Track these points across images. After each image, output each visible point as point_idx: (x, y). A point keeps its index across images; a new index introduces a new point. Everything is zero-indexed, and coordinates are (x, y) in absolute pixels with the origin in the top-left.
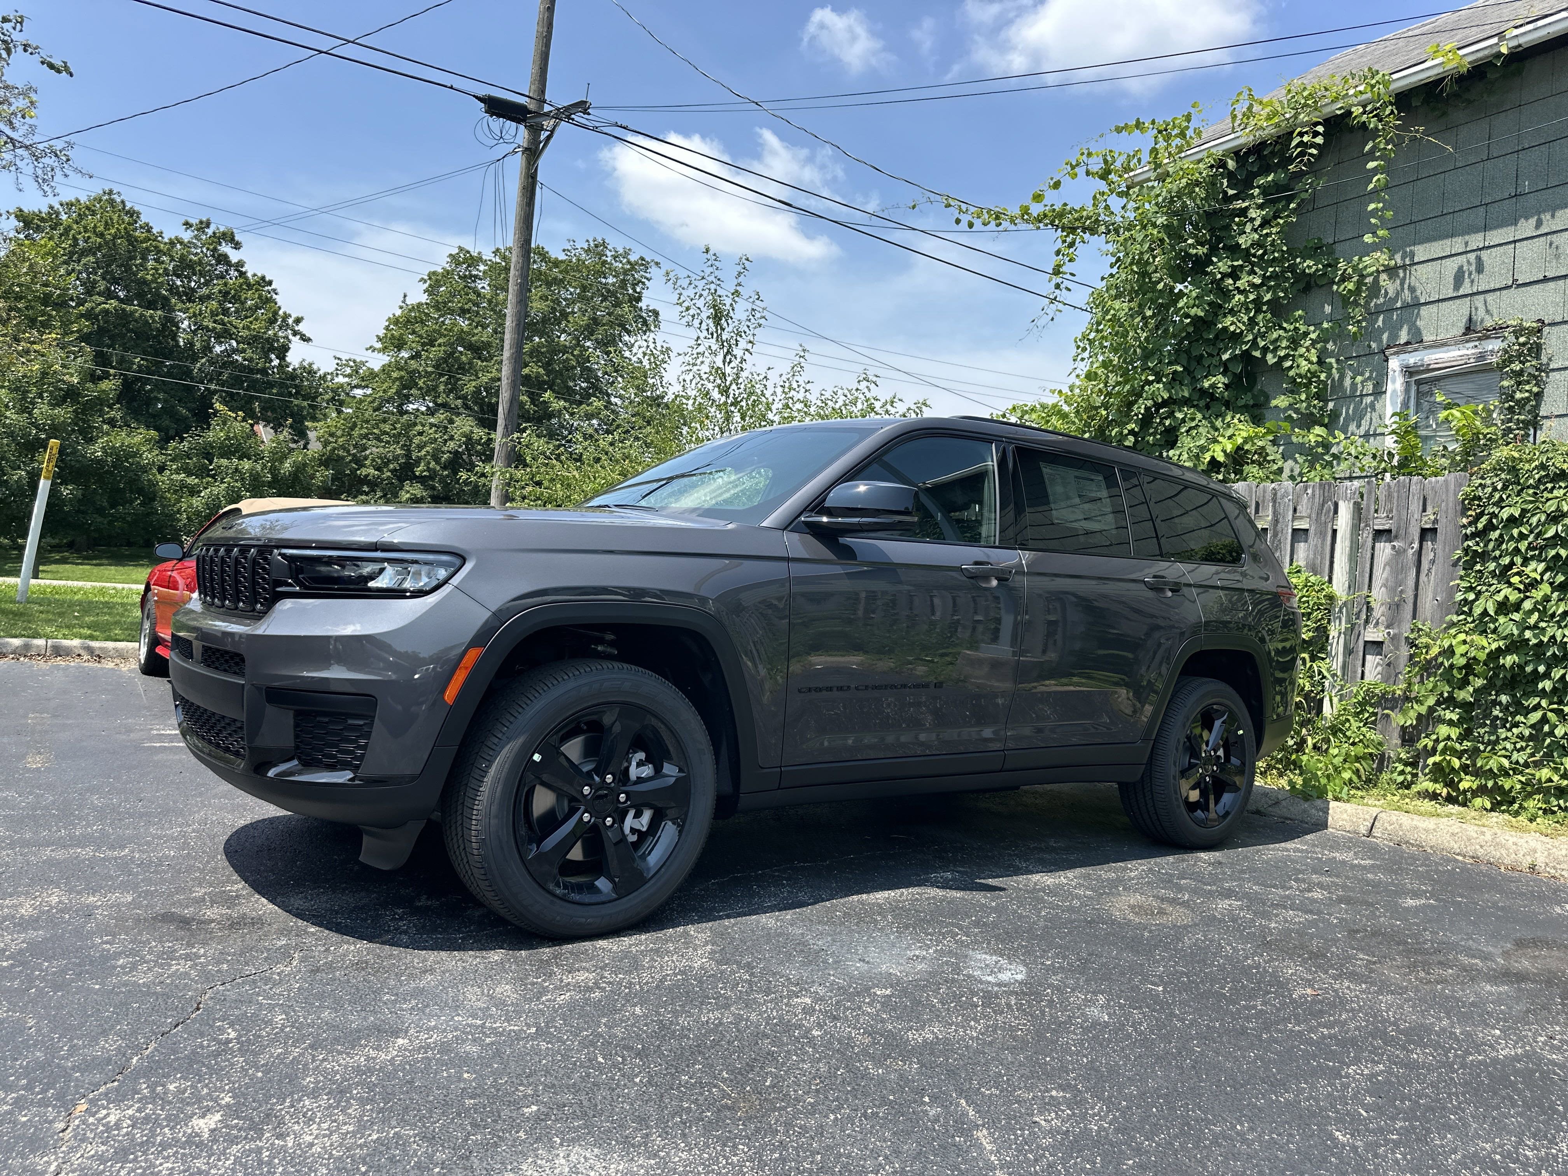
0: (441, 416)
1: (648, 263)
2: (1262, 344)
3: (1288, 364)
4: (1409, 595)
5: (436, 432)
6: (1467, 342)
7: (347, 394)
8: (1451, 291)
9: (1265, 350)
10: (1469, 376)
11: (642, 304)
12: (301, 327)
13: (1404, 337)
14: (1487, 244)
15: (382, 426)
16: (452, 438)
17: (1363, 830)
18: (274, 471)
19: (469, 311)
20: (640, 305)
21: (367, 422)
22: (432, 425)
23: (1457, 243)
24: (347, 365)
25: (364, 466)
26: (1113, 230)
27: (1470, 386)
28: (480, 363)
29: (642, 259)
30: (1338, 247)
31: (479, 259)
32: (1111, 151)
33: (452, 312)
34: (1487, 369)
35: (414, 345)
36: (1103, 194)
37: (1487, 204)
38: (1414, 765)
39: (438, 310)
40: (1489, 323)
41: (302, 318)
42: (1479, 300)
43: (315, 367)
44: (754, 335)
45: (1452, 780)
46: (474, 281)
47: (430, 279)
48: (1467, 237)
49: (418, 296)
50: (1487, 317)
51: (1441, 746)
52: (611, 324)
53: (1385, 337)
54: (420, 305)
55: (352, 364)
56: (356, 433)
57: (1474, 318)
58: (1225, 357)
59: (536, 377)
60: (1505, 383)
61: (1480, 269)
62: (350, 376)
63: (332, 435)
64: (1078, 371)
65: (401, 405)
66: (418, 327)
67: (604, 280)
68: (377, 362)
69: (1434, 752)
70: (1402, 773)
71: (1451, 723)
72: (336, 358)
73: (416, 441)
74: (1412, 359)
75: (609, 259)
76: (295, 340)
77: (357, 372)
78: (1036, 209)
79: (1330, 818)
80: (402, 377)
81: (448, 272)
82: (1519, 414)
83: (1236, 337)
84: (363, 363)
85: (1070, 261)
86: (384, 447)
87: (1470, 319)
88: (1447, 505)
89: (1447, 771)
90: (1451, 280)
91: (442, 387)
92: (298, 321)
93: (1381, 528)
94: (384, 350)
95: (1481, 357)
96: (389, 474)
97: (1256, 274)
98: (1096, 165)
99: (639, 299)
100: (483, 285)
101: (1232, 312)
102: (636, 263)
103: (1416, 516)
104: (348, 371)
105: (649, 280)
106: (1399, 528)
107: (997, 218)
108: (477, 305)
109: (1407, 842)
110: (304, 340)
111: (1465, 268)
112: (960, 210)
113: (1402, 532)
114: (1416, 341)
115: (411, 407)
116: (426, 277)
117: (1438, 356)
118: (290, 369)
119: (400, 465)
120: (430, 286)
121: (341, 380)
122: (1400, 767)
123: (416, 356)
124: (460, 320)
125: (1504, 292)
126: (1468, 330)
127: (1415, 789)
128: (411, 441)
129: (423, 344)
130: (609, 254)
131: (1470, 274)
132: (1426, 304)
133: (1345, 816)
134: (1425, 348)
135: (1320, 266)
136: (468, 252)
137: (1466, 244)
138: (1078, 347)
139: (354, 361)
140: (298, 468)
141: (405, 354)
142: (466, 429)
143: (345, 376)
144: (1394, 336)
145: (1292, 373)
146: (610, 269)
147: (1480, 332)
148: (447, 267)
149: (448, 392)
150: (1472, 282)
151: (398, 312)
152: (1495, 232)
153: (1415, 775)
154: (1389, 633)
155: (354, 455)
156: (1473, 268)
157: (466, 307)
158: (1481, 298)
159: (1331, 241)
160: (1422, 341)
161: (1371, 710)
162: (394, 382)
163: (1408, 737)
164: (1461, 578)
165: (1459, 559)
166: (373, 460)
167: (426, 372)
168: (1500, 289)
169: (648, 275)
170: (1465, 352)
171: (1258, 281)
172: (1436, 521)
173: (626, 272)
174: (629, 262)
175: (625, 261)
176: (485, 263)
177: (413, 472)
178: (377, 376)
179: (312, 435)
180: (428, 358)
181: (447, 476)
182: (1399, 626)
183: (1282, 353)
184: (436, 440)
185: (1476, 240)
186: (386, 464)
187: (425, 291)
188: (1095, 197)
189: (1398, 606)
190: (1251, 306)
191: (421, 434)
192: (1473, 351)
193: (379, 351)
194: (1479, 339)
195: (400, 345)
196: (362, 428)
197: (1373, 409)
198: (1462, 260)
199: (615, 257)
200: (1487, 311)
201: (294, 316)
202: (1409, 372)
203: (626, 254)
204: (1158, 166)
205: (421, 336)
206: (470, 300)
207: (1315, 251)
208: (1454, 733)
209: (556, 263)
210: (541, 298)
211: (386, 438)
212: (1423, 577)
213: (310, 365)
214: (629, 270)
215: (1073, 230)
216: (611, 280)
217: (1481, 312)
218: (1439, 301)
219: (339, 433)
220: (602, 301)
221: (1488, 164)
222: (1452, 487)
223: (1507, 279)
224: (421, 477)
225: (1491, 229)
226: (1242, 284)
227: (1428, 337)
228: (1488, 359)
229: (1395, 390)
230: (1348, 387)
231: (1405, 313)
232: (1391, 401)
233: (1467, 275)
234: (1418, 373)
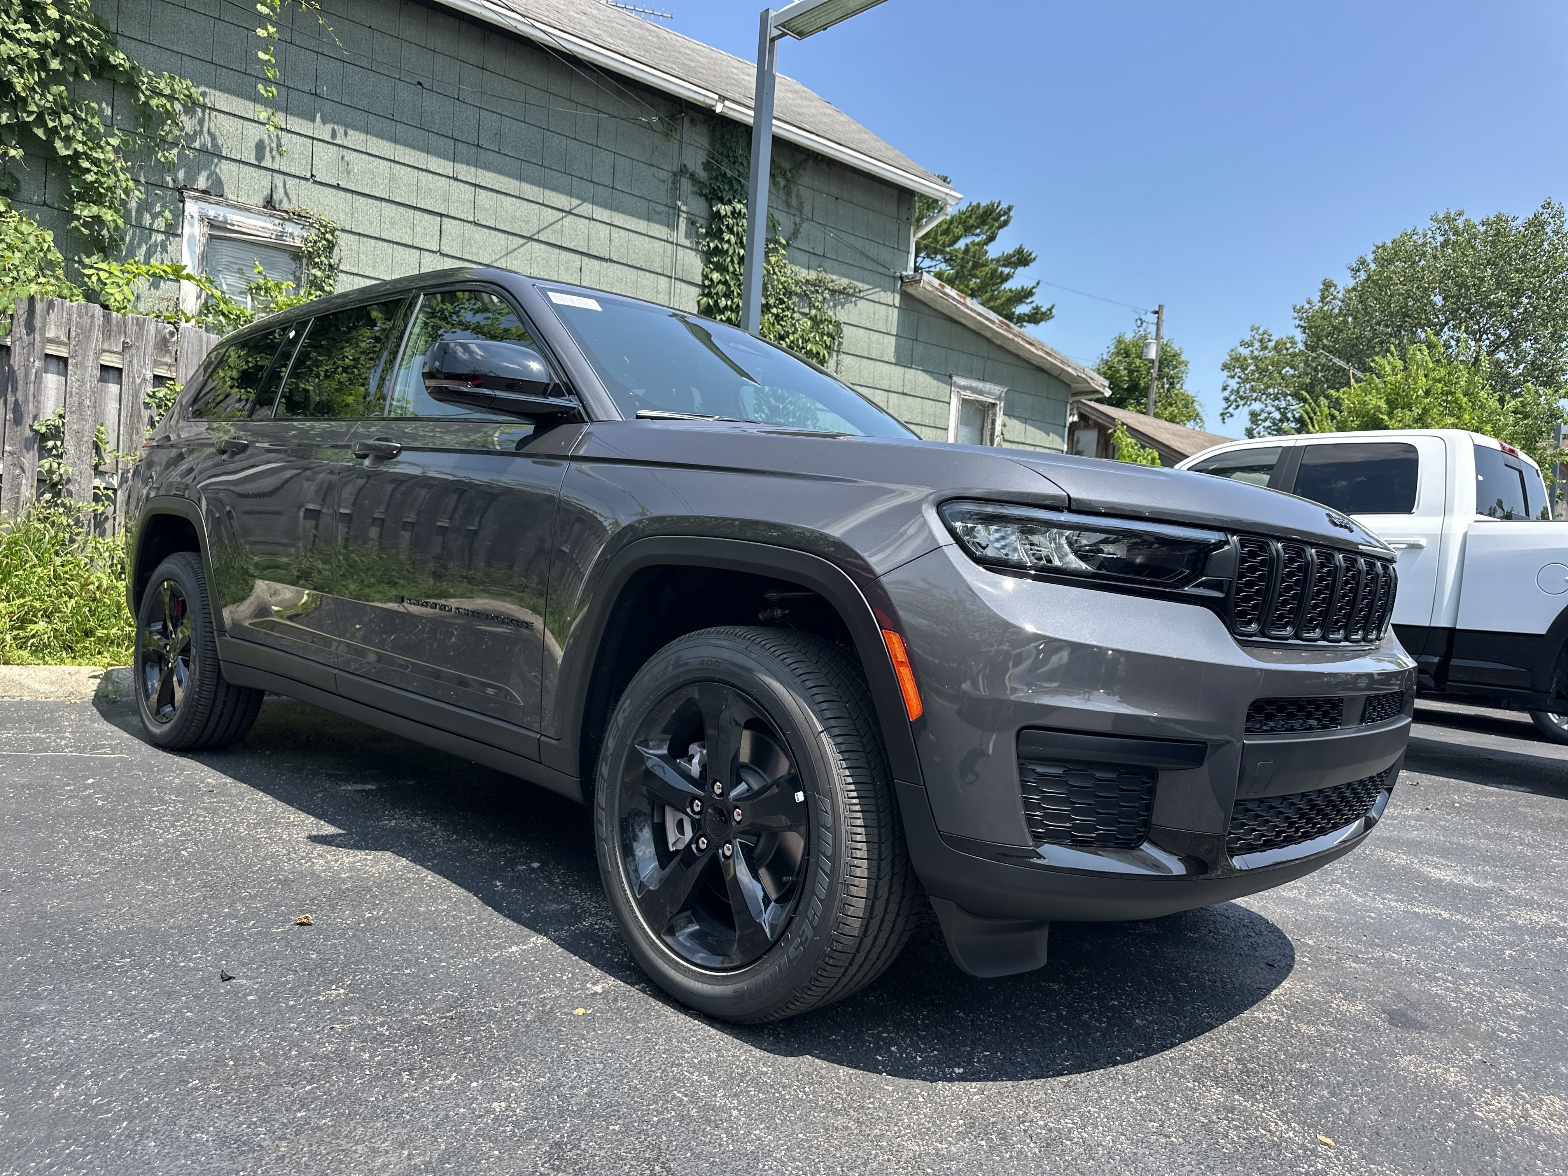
2: (50, 124)
6: (269, 216)
8: (252, 157)
9: (53, 133)
10: (267, 250)
13: (202, 182)
14: (288, 128)
37: (288, 89)
40: (288, 205)
42: (279, 179)
50: (286, 200)
53: (181, 174)
57: (274, 195)
61: (280, 149)
74: (212, 211)
87: (271, 195)
90: (253, 147)
95: (281, 236)
111: (267, 141)
114: (217, 193)
117: (239, 219)
125: (302, 182)
126: (270, 203)
131: (271, 150)
132: (226, 158)
134: (227, 205)
144: (192, 177)
147: (280, 211)
150: (273, 158)
152: (296, 120)
156: (274, 145)
158: (281, 177)
159: (114, 29)
160: (223, 196)
168: (298, 177)
170: (269, 226)
183: (75, 146)
185: (277, 119)
192: (275, 228)
194: (282, 219)
197: (164, 249)
198: (263, 131)
200: (286, 194)
202: (209, 223)
217: (281, 191)
218: (240, 161)
221: (291, 48)
223: (305, 170)
225: (294, 115)
227: (230, 195)
228: (289, 241)
229: (192, 237)
230: (134, 213)
231: (203, 157)
232: (189, 248)
233: (268, 149)
234: (219, 228)
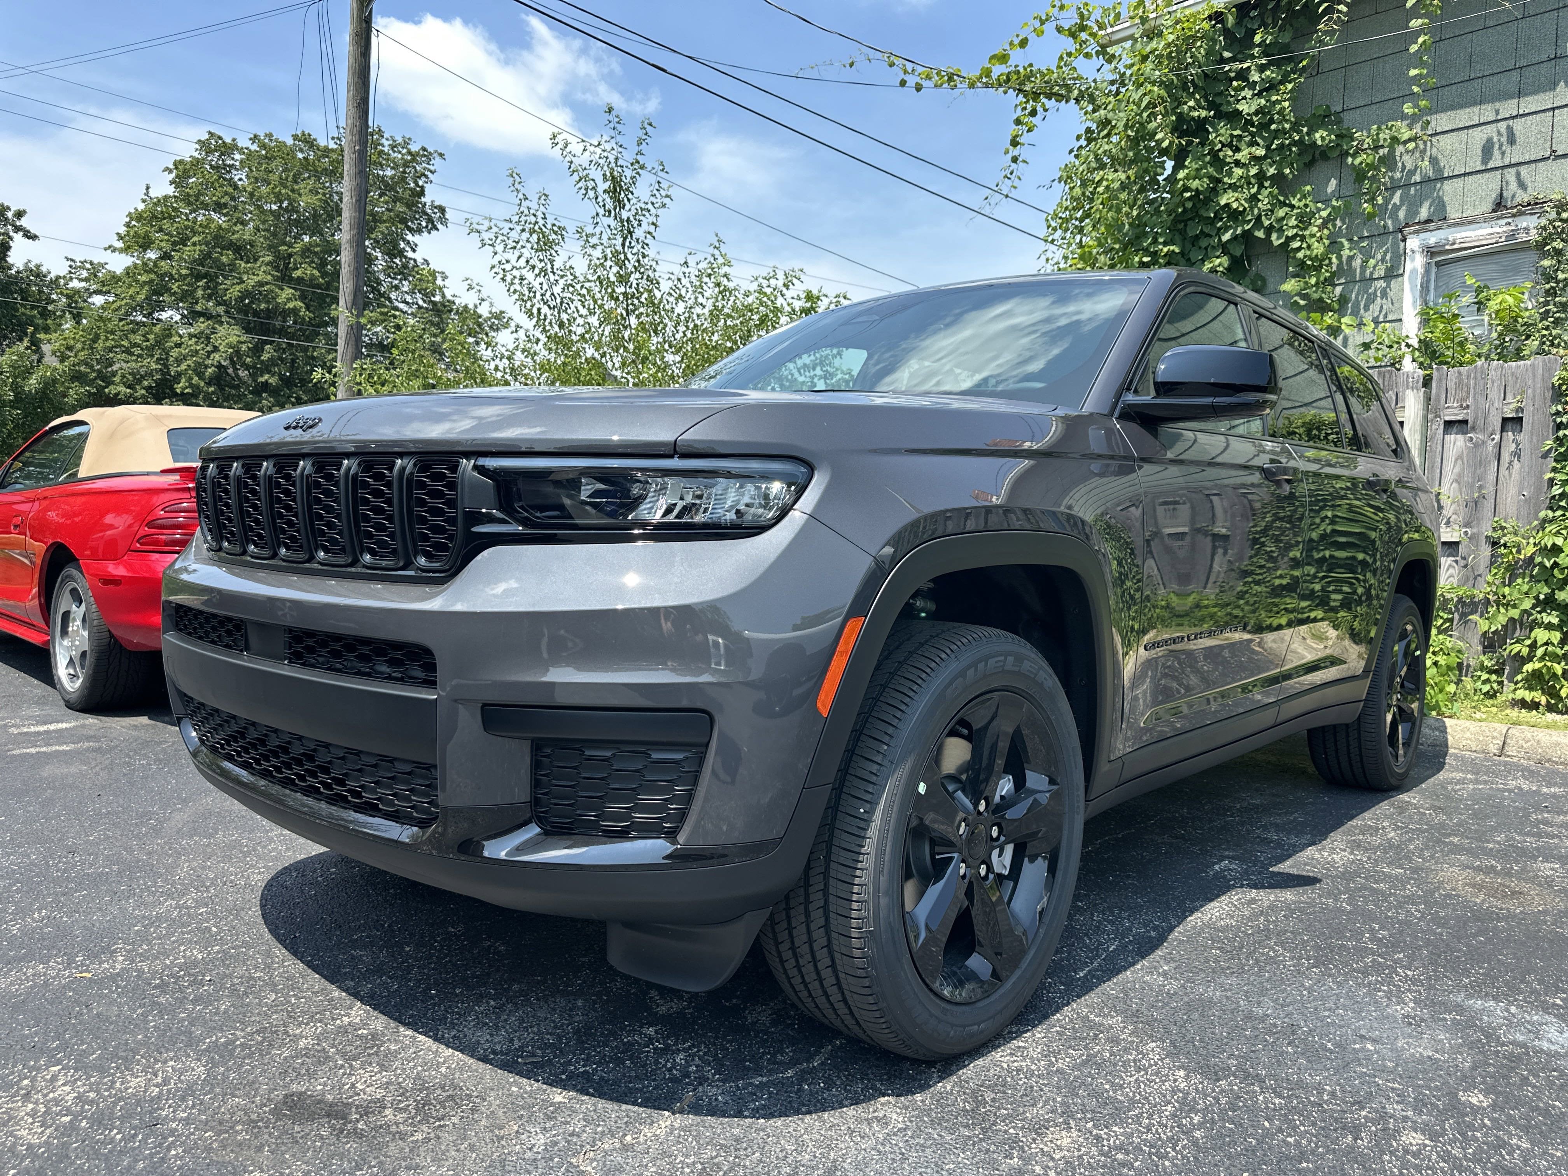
0: (201, 325)
1: (430, 153)
2: (1267, 223)
3: (1296, 244)
4: (1489, 490)
5: (196, 343)
6: (1498, 218)
7: (85, 301)
8: (1479, 163)
9: (1269, 230)
10: (1496, 256)
11: (427, 199)
12: (23, 222)
13: (1424, 213)
14: (1521, 112)
15: (131, 337)
16: (216, 349)
17: (1494, 749)
18: (16, 388)
19: (225, 205)
20: (423, 199)
21: (112, 333)
22: (191, 336)
23: (1487, 112)
24: (83, 268)
25: (113, 383)
26: (1087, 96)
27: (1494, 267)
28: (243, 265)
29: (424, 149)
30: (1346, 116)
31: (233, 147)
32: (1086, 4)
33: (206, 207)
34: (1524, 247)
35: (163, 244)
36: (1069, 55)
37: (1521, 68)
38: (1499, 672)
39: (189, 204)
40: (1522, 197)
41: (25, 212)
42: (1510, 175)
43: (44, 269)
44: (657, 216)
45: (1553, 686)
46: (229, 172)
47: (176, 168)
48: (1497, 105)
49: (164, 188)
50: (1520, 192)
51: (1540, 652)
52: (391, 220)
53: (1402, 214)
54: (166, 198)
55: (88, 266)
56: (100, 345)
57: (1505, 194)
58: (1226, 237)
59: (311, 280)
60: (1546, 263)
61: (1512, 141)
62: (86, 280)
63: (70, 348)
64: (1049, 255)
65: (150, 314)
66: (166, 225)
67: (381, 173)
68: (119, 263)
69: (1530, 658)
70: (1488, 681)
71: (1549, 627)
72: (67, 259)
73: (175, 353)
74: (1432, 238)
75: (386, 149)
76: (18, 237)
77: (95, 276)
78: (998, 70)
79: (1449, 737)
80: (151, 281)
81: (198, 161)
82: (1561, 295)
83: (1236, 216)
84: (103, 265)
85: (1028, 131)
86: (136, 361)
87: (1501, 195)
88: (1534, 391)
89: (1547, 677)
90: (1480, 152)
91: (200, 293)
92: (20, 214)
93: (1453, 418)
94: (126, 250)
95: (1512, 236)
96: (143, 392)
97: (1258, 145)
98: (1069, 20)
99: (422, 193)
100: (240, 177)
101: (1234, 187)
102: (418, 154)
103: (1496, 405)
104: (85, 274)
105: (432, 172)
106: (1476, 418)
107: (950, 79)
108: (233, 199)
109: (1549, 760)
110: (29, 238)
111: (1495, 139)
112: (905, 72)
113: (1480, 422)
114: (1439, 218)
115: (164, 316)
116: (171, 167)
117: (1464, 234)
118: (13, 272)
119: (155, 381)
120: (177, 176)
121: (75, 284)
122: (1485, 676)
123: (166, 256)
124: (215, 216)
125: (1540, 164)
126: (1499, 205)
127: (1501, 698)
128: (167, 354)
129: (174, 244)
130: (386, 143)
131: (1501, 145)
132: (1449, 178)
133: (1468, 735)
134: (1450, 226)
135: (1333, 137)
136: (220, 138)
137: (1497, 112)
138: (1048, 227)
139: (91, 263)
140: (46, 384)
141: (152, 255)
142: (233, 339)
143: (81, 280)
144: (1413, 212)
145: (1300, 255)
146: (388, 160)
147: (1512, 208)
148: (196, 154)
149: (209, 298)
150: (1503, 154)
151: (141, 207)
152: (1530, 99)
153: (1501, 683)
154: (1466, 533)
155: (99, 372)
156: (1504, 139)
157: (223, 201)
158: (1513, 170)
159: (1339, 109)
160: (1445, 219)
161: (1445, 616)
162: (142, 286)
163: (1491, 643)
164: (1554, 470)
165: (1550, 450)
166: (123, 376)
167: (180, 275)
168: (1535, 161)
169: (431, 167)
170: (1497, 230)
171: (1261, 152)
172: (1520, 409)
173: (406, 164)
174: (409, 153)
175: (404, 151)
176: (241, 151)
177: (172, 389)
178: (120, 280)
179: (46, 348)
180: (181, 258)
181: (213, 393)
182: (1478, 525)
183: (1290, 233)
184: (197, 352)
185: (1509, 108)
186: (139, 381)
187: (171, 183)
188: (1061, 58)
189: (1476, 503)
190: (1253, 181)
191: (178, 345)
192: (1505, 229)
193: (121, 251)
194: (1514, 216)
195: (145, 244)
196: (107, 339)
197: (1384, 294)
198: (1491, 130)
199: (392, 147)
200: (1520, 186)
201: (14, 208)
202: (1430, 252)
203: (406, 143)
204: (1144, 20)
205: (169, 234)
206: (226, 193)
207: (1322, 119)
208: (1556, 637)
209: (327, 151)
210: (310, 191)
211: (137, 351)
212: (1503, 471)
213: (38, 266)
214: (410, 162)
215: (1036, 96)
216: (389, 172)
217: (1513, 185)
218: (1465, 174)
219: (79, 346)
220: (380, 196)
221: (1524, 23)
222: (1540, 371)
223: (1544, 149)
224: (182, 394)
225: (1526, 95)
226: (1243, 155)
227: (1453, 214)
228: (1522, 237)
229: (1414, 271)
230: (1358, 270)
231: (1426, 188)
232: (1410, 283)
233: (1497, 146)
234: (1440, 253)
